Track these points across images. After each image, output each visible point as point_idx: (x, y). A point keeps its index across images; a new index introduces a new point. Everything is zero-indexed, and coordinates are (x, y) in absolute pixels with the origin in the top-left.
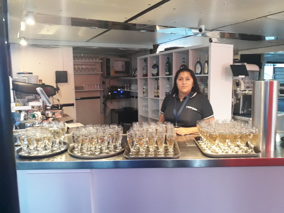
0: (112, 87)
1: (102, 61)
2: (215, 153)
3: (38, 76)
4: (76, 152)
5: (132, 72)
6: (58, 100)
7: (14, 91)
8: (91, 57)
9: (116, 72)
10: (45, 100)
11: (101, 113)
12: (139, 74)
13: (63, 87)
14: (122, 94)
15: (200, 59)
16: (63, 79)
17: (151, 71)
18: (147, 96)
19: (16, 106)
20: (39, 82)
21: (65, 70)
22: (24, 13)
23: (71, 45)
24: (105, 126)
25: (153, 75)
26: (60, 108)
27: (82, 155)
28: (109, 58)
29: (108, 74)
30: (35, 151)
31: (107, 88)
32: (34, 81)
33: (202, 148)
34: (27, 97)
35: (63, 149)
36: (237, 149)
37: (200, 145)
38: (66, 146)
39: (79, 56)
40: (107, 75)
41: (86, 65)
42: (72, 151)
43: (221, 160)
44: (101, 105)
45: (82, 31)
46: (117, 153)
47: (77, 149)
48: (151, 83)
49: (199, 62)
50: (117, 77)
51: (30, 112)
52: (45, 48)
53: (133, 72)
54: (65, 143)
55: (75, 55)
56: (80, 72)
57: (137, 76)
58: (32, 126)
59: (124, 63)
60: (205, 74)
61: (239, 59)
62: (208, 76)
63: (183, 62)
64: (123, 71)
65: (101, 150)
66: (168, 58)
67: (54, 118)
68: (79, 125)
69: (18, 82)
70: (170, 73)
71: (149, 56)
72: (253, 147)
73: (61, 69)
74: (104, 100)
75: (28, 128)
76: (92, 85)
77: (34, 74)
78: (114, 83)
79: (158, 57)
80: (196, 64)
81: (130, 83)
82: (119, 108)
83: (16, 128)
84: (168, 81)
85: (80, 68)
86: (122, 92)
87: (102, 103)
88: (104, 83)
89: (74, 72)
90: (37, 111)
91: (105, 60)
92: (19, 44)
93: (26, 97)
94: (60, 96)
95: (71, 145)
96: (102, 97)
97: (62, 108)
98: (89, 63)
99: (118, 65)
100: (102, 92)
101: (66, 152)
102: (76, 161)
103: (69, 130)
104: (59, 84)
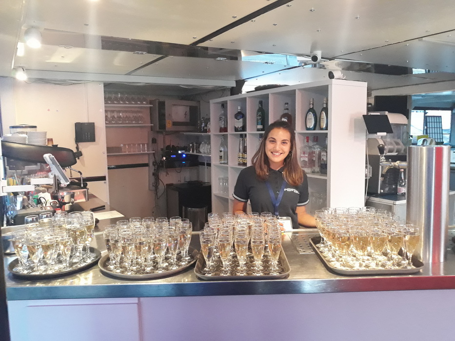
0: (168, 147)
1: (152, 106)
2: (348, 267)
3: (46, 133)
4: (112, 267)
6: (79, 172)
7: (6, 158)
8: (133, 99)
9: (175, 124)
10: (58, 174)
11: (150, 190)
12: (213, 127)
13: (86, 148)
14: (185, 159)
15: (313, 104)
16: (88, 136)
17: (233, 123)
18: (227, 163)
19: (9, 184)
20: (48, 143)
21: (91, 121)
22: (24, 28)
23: (101, 80)
24: (161, 220)
25: (236, 130)
26: (82, 185)
27: (122, 272)
28: (163, 101)
29: (162, 126)
30: (41, 265)
31: (159, 149)
32: (39, 142)
33: (325, 257)
34: (28, 168)
35: (89, 261)
36: (383, 259)
37: (321, 252)
38: (94, 255)
39: (113, 97)
40: (160, 129)
41: (126, 112)
42: (105, 265)
43: (360, 279)
44: (149, 178)
45: (120, 57)
46: (182, 269)
47: (114, 262)
48: (233, 143)
49: (311, 110)
50: (177, 132)
51: (32, 195)
52: (58, 84)
53: (203, 124)
54: (92, 250)
55: (107, 96)
56: (115, 124)
57: (209, 131)
59: (188, 108)
60: (322, 129)
61: (373, 104)
62: (327, 133)
63: (285, 109)
64: (187, 122)
65: (154, 262)
66: (261, 103)
67: (72, 203)
68: (116, 215)
69: (13, 142)
70: (264, 127)
71: (229, 99)
72: (411, 256)
73: (84, 120)
74: (155, 170)
75: (30, 225)
76: (135, 144)
77: (39, 129)
78: (171, 141)
79: (244, 100)
80: (308, 112)
81: (198, 142)
82: (179, 183)
83: (8, 224)
85: (116, 116)
86: (184, 156)
87: (151, 174)
88: (154, 141)
89: (106, 124)
90: (44, 192)
91: (157, 104)
92: (14, 79)
94: (83, 164)
95: (104, 253)
96: (151, 164)
97: (86, 185)
98: (129, 109)
99: (178, 112)
100: (152, 156)
101: (94, 267)
102: (113, 284)
103: (98, 224)
104: (81, 145)
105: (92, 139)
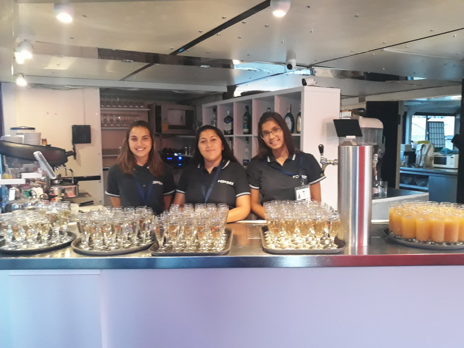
0: (165, 150)
1: (149, 110)
3: (40, 134)
5: (196, 128)
6: (71, 170)
7: (4, 156)
8: (131, 103)
9: (171, 127)
10: (46, 169)
13: (83, 150)
14: (181, 161)
15: (291, 110)
16: (84, 138)
17: (223, 127)
20: (42, 143)
21: (87, 124)
23: (96, 85)
25: (226, 133)
26: (73, 182)
28: (159, 105)
29: (159, 129)
30: (24, 244)
32: (33, 141)
35: (65, 242)
38: (70, 237)
39: (112, 101)
40: (156, 131)
41: (125, 115)
42: (77, 245)
49: (289, 115)
50: (173, 136)
51: (24, 188)
52: (56, 89)
55: (107, 100)
56: (114, 127)
58: (23, 208)
59: (184, 112)
60: (298, 132)
62: (300, 136)
64: (183, 126)
66: (247, 107)
67: (63, 197)
69: (12, 142)
70: (249, 130)
71: (219, 103)
73: (81, 123)
75: (16, 211)
77: (37, 131)
78: (168, 144)
79: (231, 105)
80: (286, 117)
84: (247, 142)
85: (114, 120)
86: (180, 158)
89: (102, 127)
90: (37, 187)
91: (154, 107)
92: (15, 84)
93: (24, 165)
97: (77, 182)
98: (128, 113)
99: (174, 116)
101: (68, 246)
104: (78, 146)
105: (88, 140)
